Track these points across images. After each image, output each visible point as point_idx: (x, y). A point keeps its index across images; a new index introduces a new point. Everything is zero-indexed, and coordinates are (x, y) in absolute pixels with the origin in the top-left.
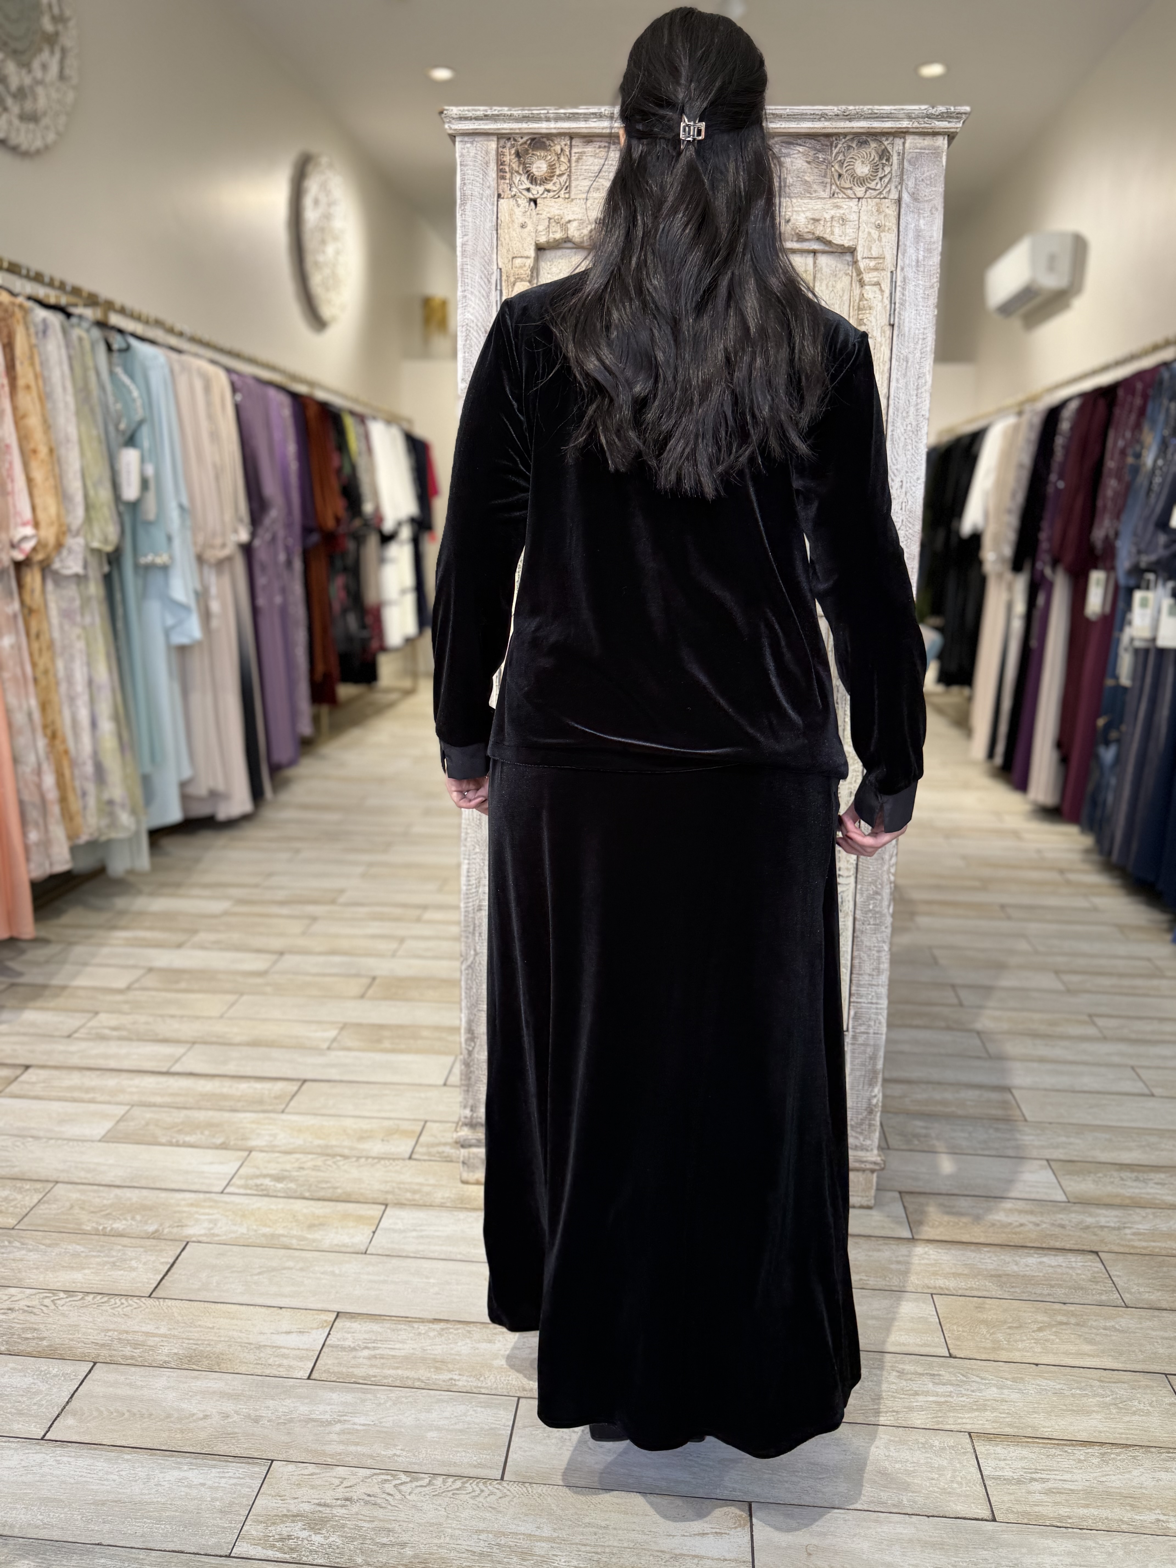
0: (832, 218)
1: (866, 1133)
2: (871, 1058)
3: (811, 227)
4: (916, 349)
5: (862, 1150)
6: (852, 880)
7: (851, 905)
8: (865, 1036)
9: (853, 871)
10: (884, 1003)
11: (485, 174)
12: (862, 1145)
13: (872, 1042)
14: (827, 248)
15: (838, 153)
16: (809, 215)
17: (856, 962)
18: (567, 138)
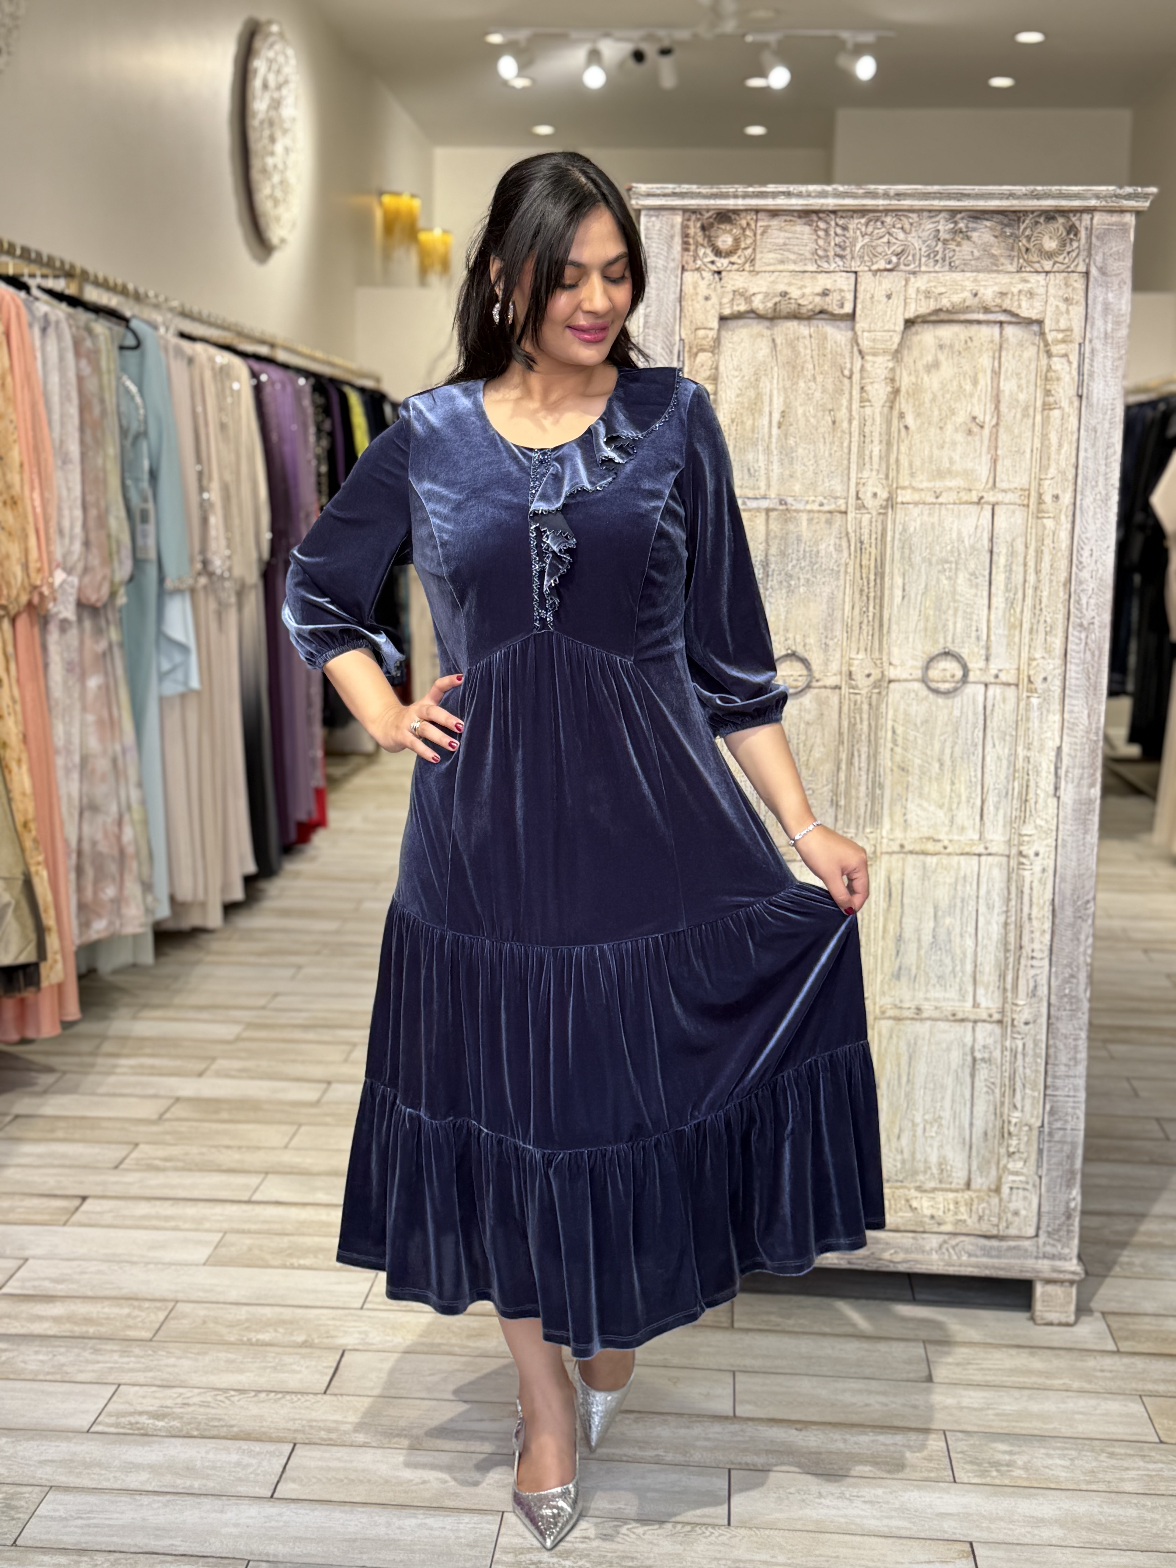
0: (1020, 292)
1: (1064, 1240)
2: (1068, 1157)
3: (998, 301)
4: (1104, 419)
5: (1060, 1259)
6: (1046, 962)
7: (1045, 989)
8: (1061, 1133)
9: (1047, 953)
10: (1082, 1095)
11: (670, 247)
12: (1060, 1254)
13: (1069, 1139)
14: (1014, 320)
15: (1025, 229)
16: (996, 289)
17: (1052, 1051)
18: (753, 213)
